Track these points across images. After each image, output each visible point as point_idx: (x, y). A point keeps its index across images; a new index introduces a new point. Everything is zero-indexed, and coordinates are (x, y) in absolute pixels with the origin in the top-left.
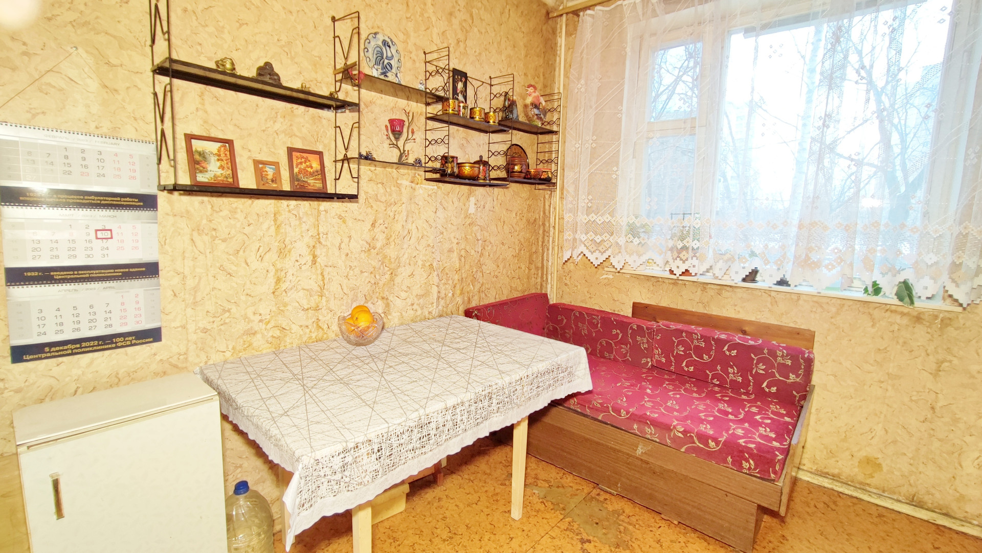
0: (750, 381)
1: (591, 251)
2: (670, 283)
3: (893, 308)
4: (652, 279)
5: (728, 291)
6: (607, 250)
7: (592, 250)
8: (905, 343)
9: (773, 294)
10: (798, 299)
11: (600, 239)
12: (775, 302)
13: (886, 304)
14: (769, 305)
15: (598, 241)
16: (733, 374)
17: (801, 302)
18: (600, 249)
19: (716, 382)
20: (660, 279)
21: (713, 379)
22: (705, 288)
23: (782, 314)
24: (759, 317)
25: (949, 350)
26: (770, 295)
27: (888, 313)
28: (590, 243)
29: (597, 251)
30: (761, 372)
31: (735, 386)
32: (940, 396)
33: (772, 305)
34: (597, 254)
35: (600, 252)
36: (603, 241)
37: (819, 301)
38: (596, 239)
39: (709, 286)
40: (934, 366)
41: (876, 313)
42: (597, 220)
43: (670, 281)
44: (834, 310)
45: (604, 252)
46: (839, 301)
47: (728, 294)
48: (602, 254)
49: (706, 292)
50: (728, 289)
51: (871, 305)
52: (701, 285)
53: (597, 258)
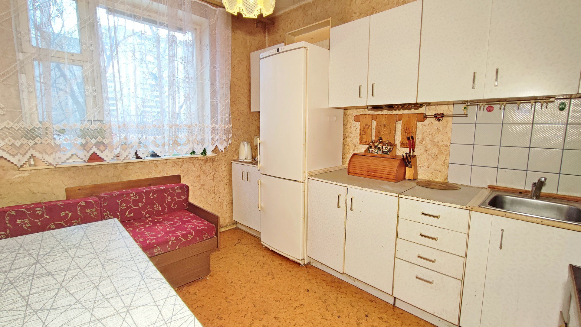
0: (165, 207)
1: (12, 155)
2: (88, 169)
3: (200, 158)
4: (72, 169)
5: (131, 166)
6: (27, 152)
7: (14, 154)
8: (204, 171)
9: (155, 162)
10: (166, 162)
11: (20, 143)
12: (156, 166)
13: (197, 157)
14: (154, 168)
15: (18, 145)
16: (157, 207)
17: (168, 163)
18: (21, 151)
19: (148, 215)
20: (80, 168)
21: (146, 215)
22: (116, 167)
23: (161, 171)
24: (150, 176)
25: (215, 170)
26: (154, 163)
27: (198, 161)
28: (10, 147)
29: (19, 154)
30: (170, 200)
31: (158, 213)
32: (215, 187)
33: (155, 168)
34: (19, 156)
35: (21, 154)
36: (22, 145)
37: (175, 162)
38: (16, 143)
39: (119, 165)
40: (212, 177)
41: (195, 162)
42: (14, 127)
43: (89, 167)
44: (181, 164)
45: (25, 154)
46: (182, 160)
47: (131, 167)
48: (23, 156)
49: (117, 169)
50: (131, 164)
51: (193, 159)
52: (113, 166)
53: (19, 160)
